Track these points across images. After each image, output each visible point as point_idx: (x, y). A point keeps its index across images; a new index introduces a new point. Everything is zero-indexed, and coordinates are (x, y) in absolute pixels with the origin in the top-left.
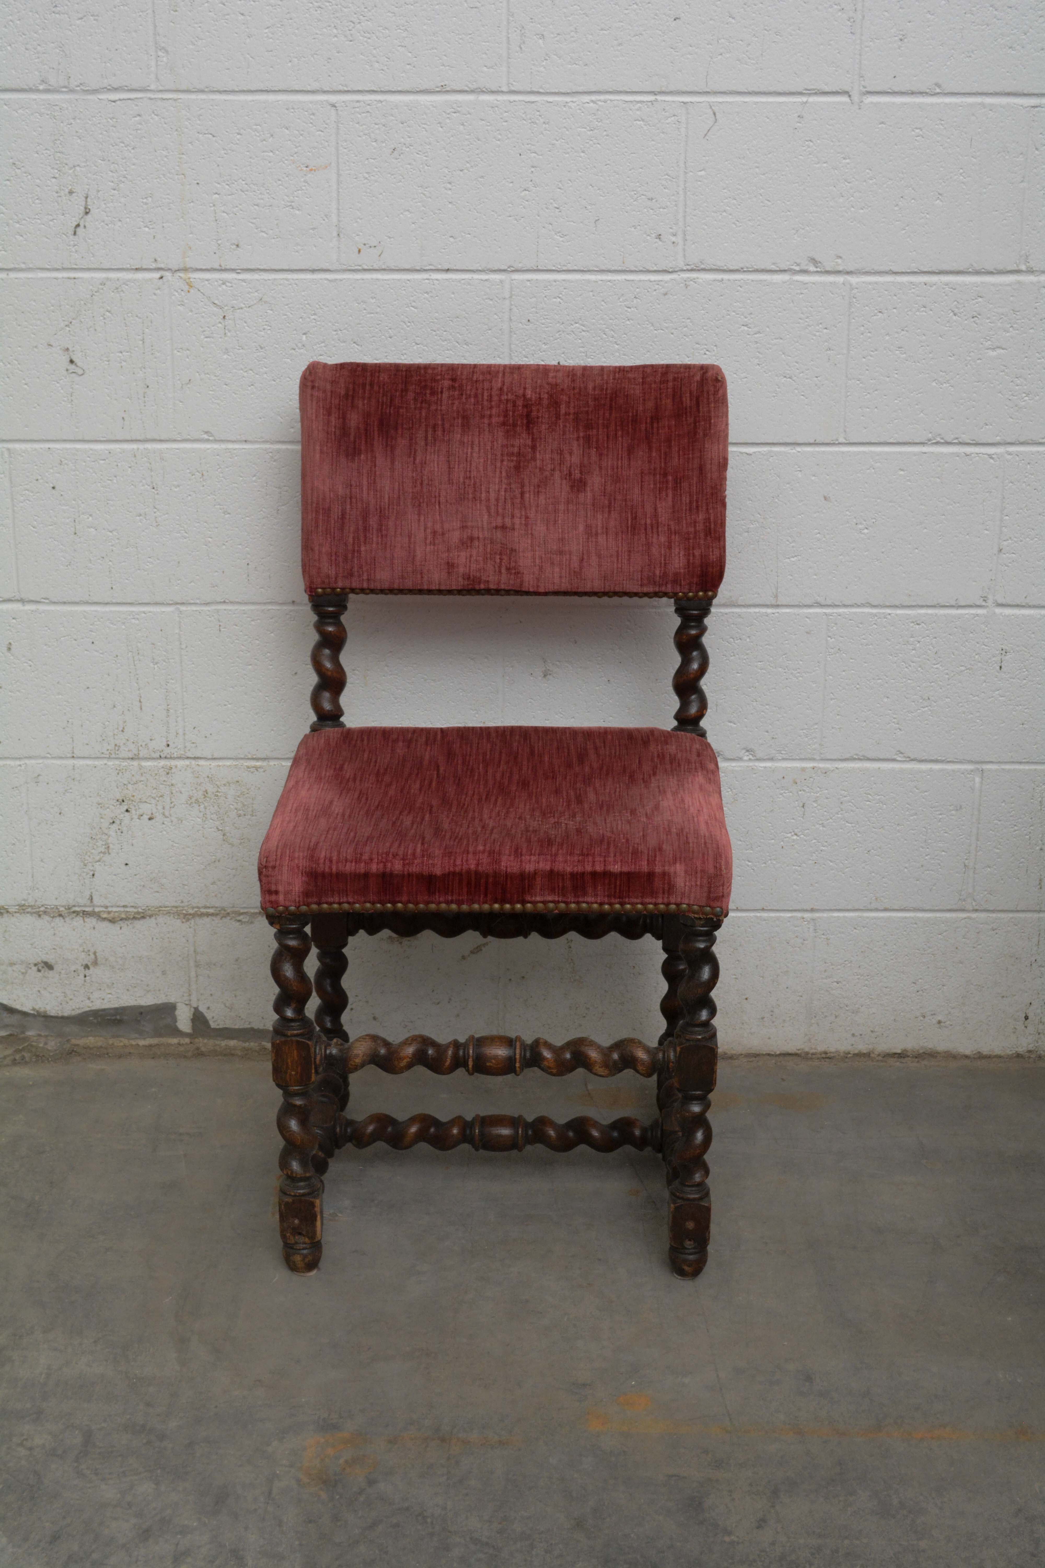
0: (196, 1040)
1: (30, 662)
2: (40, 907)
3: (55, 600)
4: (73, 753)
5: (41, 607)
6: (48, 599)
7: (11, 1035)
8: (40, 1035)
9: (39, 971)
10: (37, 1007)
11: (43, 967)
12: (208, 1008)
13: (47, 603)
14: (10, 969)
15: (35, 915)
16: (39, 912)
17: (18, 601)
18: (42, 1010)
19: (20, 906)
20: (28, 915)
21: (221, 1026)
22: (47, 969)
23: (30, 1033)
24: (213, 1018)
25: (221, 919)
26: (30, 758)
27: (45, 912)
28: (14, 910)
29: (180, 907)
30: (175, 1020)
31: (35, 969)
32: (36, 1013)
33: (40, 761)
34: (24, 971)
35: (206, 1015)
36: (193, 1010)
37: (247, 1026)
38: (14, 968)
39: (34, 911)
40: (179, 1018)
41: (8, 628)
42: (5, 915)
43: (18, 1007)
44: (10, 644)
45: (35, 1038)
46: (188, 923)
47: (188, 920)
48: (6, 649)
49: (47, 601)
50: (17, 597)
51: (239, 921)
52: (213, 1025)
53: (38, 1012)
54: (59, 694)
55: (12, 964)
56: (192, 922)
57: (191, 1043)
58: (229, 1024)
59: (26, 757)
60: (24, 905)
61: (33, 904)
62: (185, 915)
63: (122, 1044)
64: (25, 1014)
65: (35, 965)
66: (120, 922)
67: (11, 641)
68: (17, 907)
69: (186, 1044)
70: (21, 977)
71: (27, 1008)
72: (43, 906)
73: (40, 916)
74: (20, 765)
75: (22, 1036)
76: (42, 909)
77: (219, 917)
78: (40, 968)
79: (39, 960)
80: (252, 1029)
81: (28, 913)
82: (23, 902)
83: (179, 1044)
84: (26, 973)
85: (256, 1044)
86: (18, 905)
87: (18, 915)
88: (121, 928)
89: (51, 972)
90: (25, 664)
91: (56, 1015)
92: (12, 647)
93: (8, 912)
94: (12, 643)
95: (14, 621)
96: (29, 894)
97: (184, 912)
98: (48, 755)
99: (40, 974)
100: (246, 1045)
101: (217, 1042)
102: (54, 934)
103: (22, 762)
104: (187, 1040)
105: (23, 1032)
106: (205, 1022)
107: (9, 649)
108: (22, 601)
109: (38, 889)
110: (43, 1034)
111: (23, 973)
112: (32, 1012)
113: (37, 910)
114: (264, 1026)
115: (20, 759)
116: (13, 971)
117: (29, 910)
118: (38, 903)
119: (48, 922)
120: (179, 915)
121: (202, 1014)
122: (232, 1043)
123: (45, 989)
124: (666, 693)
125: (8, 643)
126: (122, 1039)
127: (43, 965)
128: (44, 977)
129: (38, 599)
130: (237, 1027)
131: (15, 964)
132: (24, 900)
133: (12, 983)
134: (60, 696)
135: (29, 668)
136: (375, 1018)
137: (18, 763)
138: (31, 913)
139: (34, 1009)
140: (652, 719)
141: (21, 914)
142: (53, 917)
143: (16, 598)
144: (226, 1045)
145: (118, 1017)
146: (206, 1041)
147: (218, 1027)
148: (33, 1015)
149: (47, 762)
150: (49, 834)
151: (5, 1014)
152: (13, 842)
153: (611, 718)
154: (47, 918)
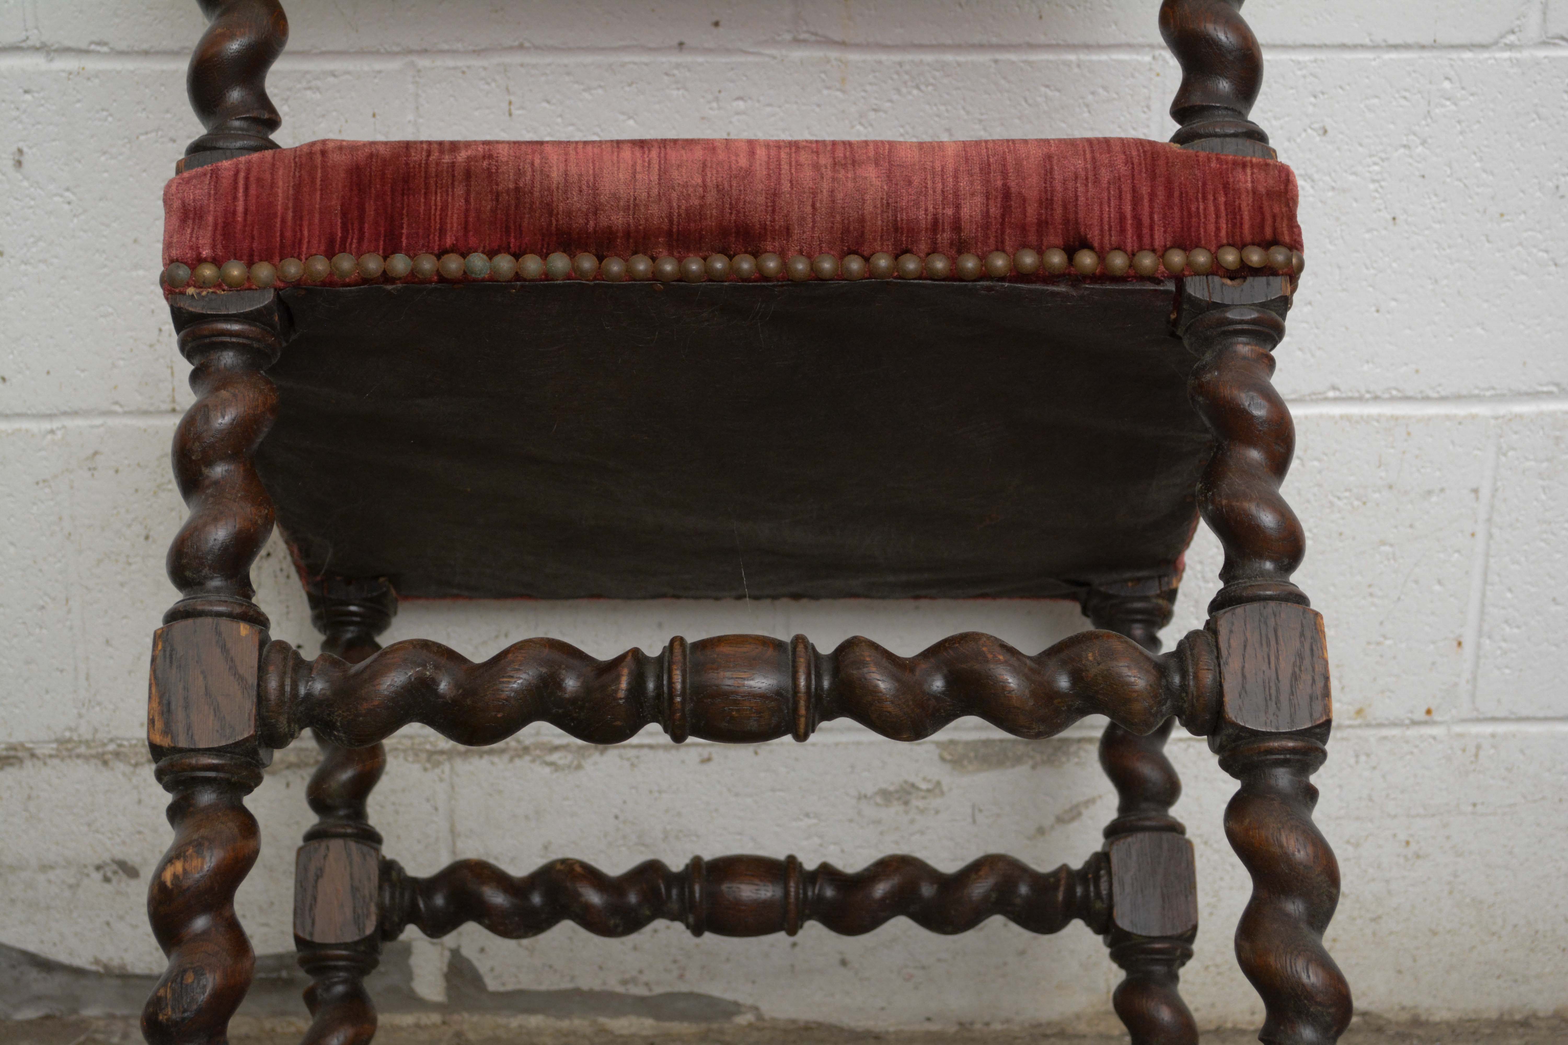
0: (456, 1017)
1: (67, 194)
2: (104, 745)
3: (123, 46)
4: (174, 401)
5: (92, 65)
6: (106, 44)
7: (47, 1017)
8: (112, 1016)
9: (107, 880)
10: (104, 958)
11: (115, 873)
12: (482, 950)
13: (105, 54)
14: (41, 878)
15: (93, 761)
16: (103, 754)
17: (36, 49)
18: (116, 962)
19: (61, 741)
20: (79, 762)
21: (510, 987)
22: (124, 877)
23: (90, 1012)
24: (492, 969)
25: (511, 760)
26: (75, 413)
27: (117, 755)
28: (47, 752)
29: (419, 736)
30: (408, 975)
31: (97, 876)
32: (101, 970)
33: (98, 421)
34: (72, 881)
35: (477, 964)
36: (447, 954)
37: (566, 985)
38: (51, 875)
39: (93, 752)
40: (417, 971)
41: (15, 113)
42: (28, 763)
43: (63, 958)
44: (20, 151)
45: (101, 1023)
46: (438, 771)
47: (437, 764)
48: (10, 163)
49: (105, 49)
50: (34, 41)
51: (551, 764)
52: (492, 985)
53: (106, 967)
54: (136, 267)
55: (45, 868)
56: (447, 767)
57: (444, 1023)
58: (526, 982)
59: (65, 414)
60: (70, 740)
61: (88, 736)
62: (431, 754)
63: (292, 1029)
64: (78, 972)
65: (98, 868)
66: (287, 773)
67: (21, 145)
68: (54, 745)
69: (435, 1025)
70: (67, 893)
71: (82, 961)
72: (111, 740)
73: (105, 763)
74: (52, 432)
75: (74, 1018)
76: (112, 747)
77: (506, 757)
78: (109, 874)
79: (106, 857)
80: (578, 992)
81: (78, 756)
82: (67, 734)
83: (418, 1026)
84: (78, 885)
85: (586, 1023)
86: (58, 741)
87: (56, 761)
88: (288, 785)
89: (133, 883)
90: (57, 199)
91: (146, 972)
92: (25, 159)
93: (33, 755)
94: (25, 149)
95: (28, 97)
96: (80, 716)
97: (428, 747)
98: (117, 408)
99: (107, 886)
100: (565, 1024)
101: (502, 1020)
102: (140, 802)
103: (55, 424)
104: (435, 1018)
105: (75, 1011)
106: (476, 980)
107: (19, 164)
108: (43, 49)
109: (99, 704)
110: (118, 1013)
111: (71, 887)
112: (94, 968)
113: (100, 750)
114: (604, 983)
115: (50, 416)
116: (50, 881)
117: (82, 750)
118: (99, 736)
119: (124, 774)
120: (416, 755)
121: (468, 962)
122: (535, 1021)
123: (121, 918)
124: (1521, 244)
125: (14, 148)
126: (294, 1019)
127: (115, 867)
128: (118, 893)
129: (83, 45)
130: (543, 987)
131: (52, 867)
132: (70, 729)
133: (48, 908)
134: (141, 273)
135: (66, 207)
136: (844, 963)
137: (46, 425)
138: (87, 758)
139: (97, 962)
140: (1485, 305)
141: (63, 759)
142: (136, 765)
143: (29, 43)
144: (520, 1026)
145: (284, 974)
146: (475, 1018)
147: (502, 989)
148: (96, 974)
149: (112, 422)
150: (122, 585)
151: (33, 974)
152: (41, 603)
153: (1393, 304)
154: (120, 767)
